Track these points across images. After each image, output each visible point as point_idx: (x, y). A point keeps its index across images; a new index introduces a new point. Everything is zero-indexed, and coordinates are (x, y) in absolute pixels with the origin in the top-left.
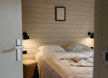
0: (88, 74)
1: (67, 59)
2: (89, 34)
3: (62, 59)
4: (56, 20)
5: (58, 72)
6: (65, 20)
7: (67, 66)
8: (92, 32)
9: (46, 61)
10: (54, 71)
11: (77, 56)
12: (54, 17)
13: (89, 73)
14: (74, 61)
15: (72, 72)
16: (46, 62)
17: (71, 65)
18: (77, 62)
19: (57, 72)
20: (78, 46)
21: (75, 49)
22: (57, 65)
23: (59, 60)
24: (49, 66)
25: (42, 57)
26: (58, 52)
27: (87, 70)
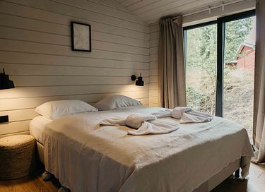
0: (167, 149)
1: (113, 124)
2: (133, 78)
3: (101, 125)
4: (73, 49)
5: (104, 153)
6: (90, 51)
7: (120, 138)
8: (138, 76)
9: (64, 133)
10: (93, 151)
11: (133, 117)
12: (69, 43)
13: (168, 146)
14: (127, 126)
15: (139, 148)
16: (64, 135)
17: (129, 134)
18: (137, 129)
19: (102, 153)
20: (118, 101)
21: (114, 107)
22: (98, 138)
23: (96, 128)
24: (75, 142)
25: (50, 127)
26: (83, 112)
27: (163, 141)
